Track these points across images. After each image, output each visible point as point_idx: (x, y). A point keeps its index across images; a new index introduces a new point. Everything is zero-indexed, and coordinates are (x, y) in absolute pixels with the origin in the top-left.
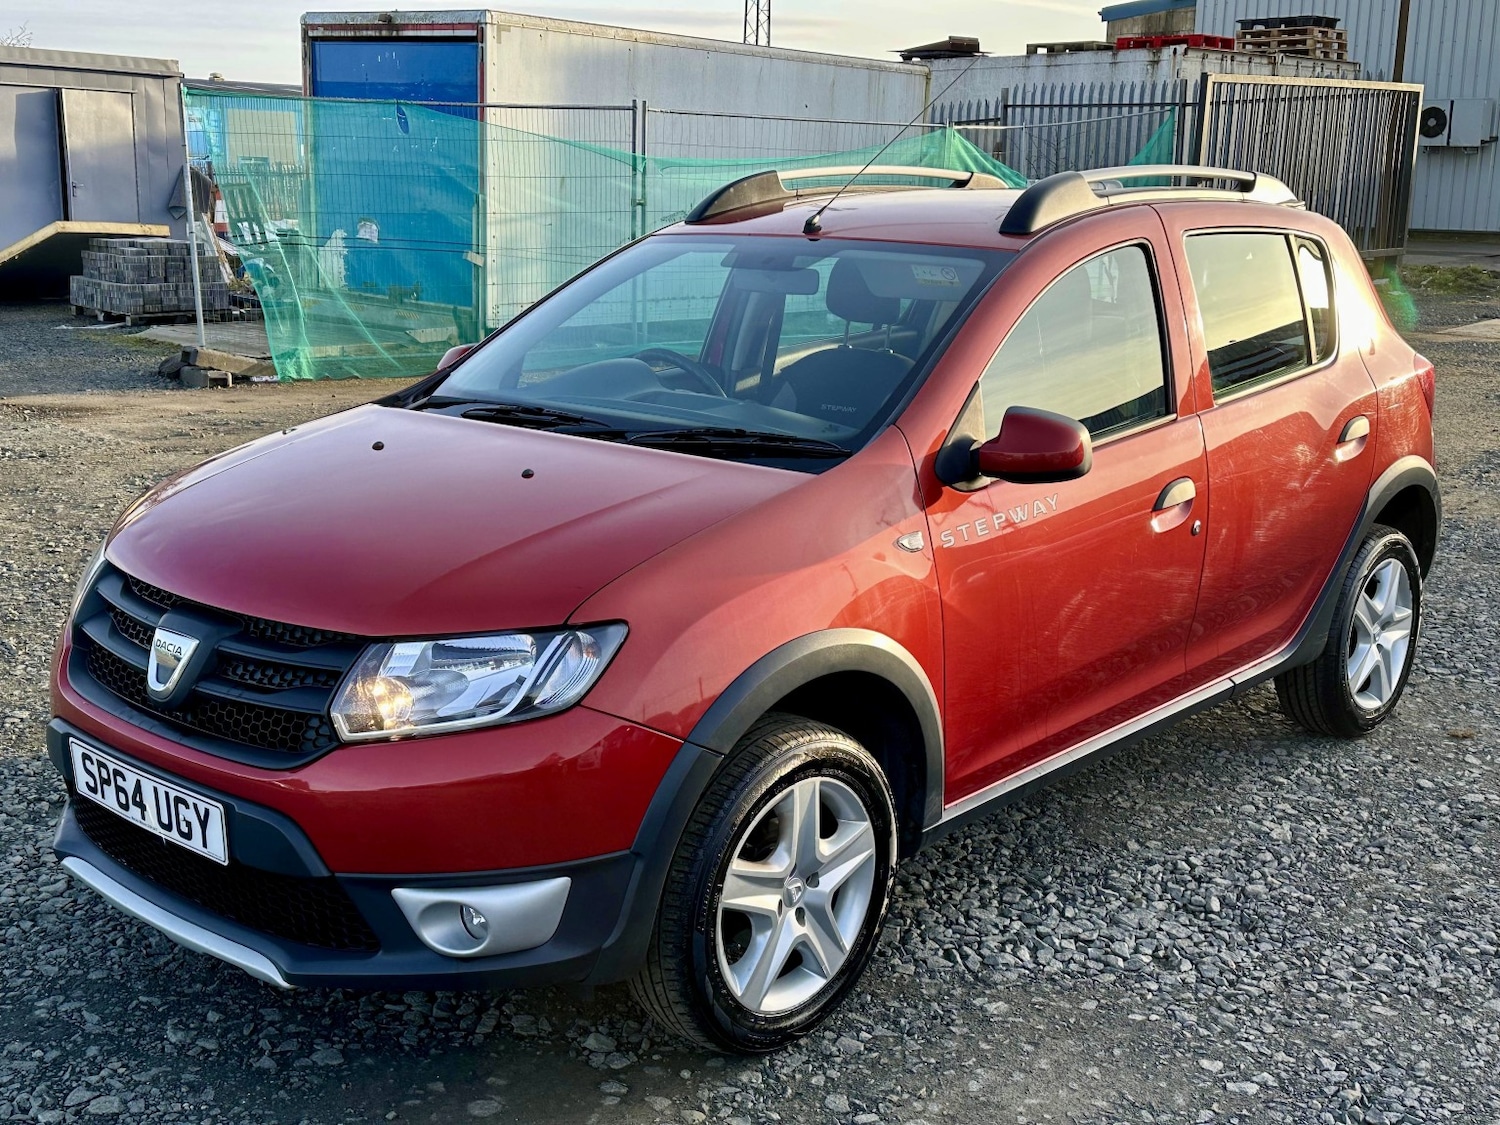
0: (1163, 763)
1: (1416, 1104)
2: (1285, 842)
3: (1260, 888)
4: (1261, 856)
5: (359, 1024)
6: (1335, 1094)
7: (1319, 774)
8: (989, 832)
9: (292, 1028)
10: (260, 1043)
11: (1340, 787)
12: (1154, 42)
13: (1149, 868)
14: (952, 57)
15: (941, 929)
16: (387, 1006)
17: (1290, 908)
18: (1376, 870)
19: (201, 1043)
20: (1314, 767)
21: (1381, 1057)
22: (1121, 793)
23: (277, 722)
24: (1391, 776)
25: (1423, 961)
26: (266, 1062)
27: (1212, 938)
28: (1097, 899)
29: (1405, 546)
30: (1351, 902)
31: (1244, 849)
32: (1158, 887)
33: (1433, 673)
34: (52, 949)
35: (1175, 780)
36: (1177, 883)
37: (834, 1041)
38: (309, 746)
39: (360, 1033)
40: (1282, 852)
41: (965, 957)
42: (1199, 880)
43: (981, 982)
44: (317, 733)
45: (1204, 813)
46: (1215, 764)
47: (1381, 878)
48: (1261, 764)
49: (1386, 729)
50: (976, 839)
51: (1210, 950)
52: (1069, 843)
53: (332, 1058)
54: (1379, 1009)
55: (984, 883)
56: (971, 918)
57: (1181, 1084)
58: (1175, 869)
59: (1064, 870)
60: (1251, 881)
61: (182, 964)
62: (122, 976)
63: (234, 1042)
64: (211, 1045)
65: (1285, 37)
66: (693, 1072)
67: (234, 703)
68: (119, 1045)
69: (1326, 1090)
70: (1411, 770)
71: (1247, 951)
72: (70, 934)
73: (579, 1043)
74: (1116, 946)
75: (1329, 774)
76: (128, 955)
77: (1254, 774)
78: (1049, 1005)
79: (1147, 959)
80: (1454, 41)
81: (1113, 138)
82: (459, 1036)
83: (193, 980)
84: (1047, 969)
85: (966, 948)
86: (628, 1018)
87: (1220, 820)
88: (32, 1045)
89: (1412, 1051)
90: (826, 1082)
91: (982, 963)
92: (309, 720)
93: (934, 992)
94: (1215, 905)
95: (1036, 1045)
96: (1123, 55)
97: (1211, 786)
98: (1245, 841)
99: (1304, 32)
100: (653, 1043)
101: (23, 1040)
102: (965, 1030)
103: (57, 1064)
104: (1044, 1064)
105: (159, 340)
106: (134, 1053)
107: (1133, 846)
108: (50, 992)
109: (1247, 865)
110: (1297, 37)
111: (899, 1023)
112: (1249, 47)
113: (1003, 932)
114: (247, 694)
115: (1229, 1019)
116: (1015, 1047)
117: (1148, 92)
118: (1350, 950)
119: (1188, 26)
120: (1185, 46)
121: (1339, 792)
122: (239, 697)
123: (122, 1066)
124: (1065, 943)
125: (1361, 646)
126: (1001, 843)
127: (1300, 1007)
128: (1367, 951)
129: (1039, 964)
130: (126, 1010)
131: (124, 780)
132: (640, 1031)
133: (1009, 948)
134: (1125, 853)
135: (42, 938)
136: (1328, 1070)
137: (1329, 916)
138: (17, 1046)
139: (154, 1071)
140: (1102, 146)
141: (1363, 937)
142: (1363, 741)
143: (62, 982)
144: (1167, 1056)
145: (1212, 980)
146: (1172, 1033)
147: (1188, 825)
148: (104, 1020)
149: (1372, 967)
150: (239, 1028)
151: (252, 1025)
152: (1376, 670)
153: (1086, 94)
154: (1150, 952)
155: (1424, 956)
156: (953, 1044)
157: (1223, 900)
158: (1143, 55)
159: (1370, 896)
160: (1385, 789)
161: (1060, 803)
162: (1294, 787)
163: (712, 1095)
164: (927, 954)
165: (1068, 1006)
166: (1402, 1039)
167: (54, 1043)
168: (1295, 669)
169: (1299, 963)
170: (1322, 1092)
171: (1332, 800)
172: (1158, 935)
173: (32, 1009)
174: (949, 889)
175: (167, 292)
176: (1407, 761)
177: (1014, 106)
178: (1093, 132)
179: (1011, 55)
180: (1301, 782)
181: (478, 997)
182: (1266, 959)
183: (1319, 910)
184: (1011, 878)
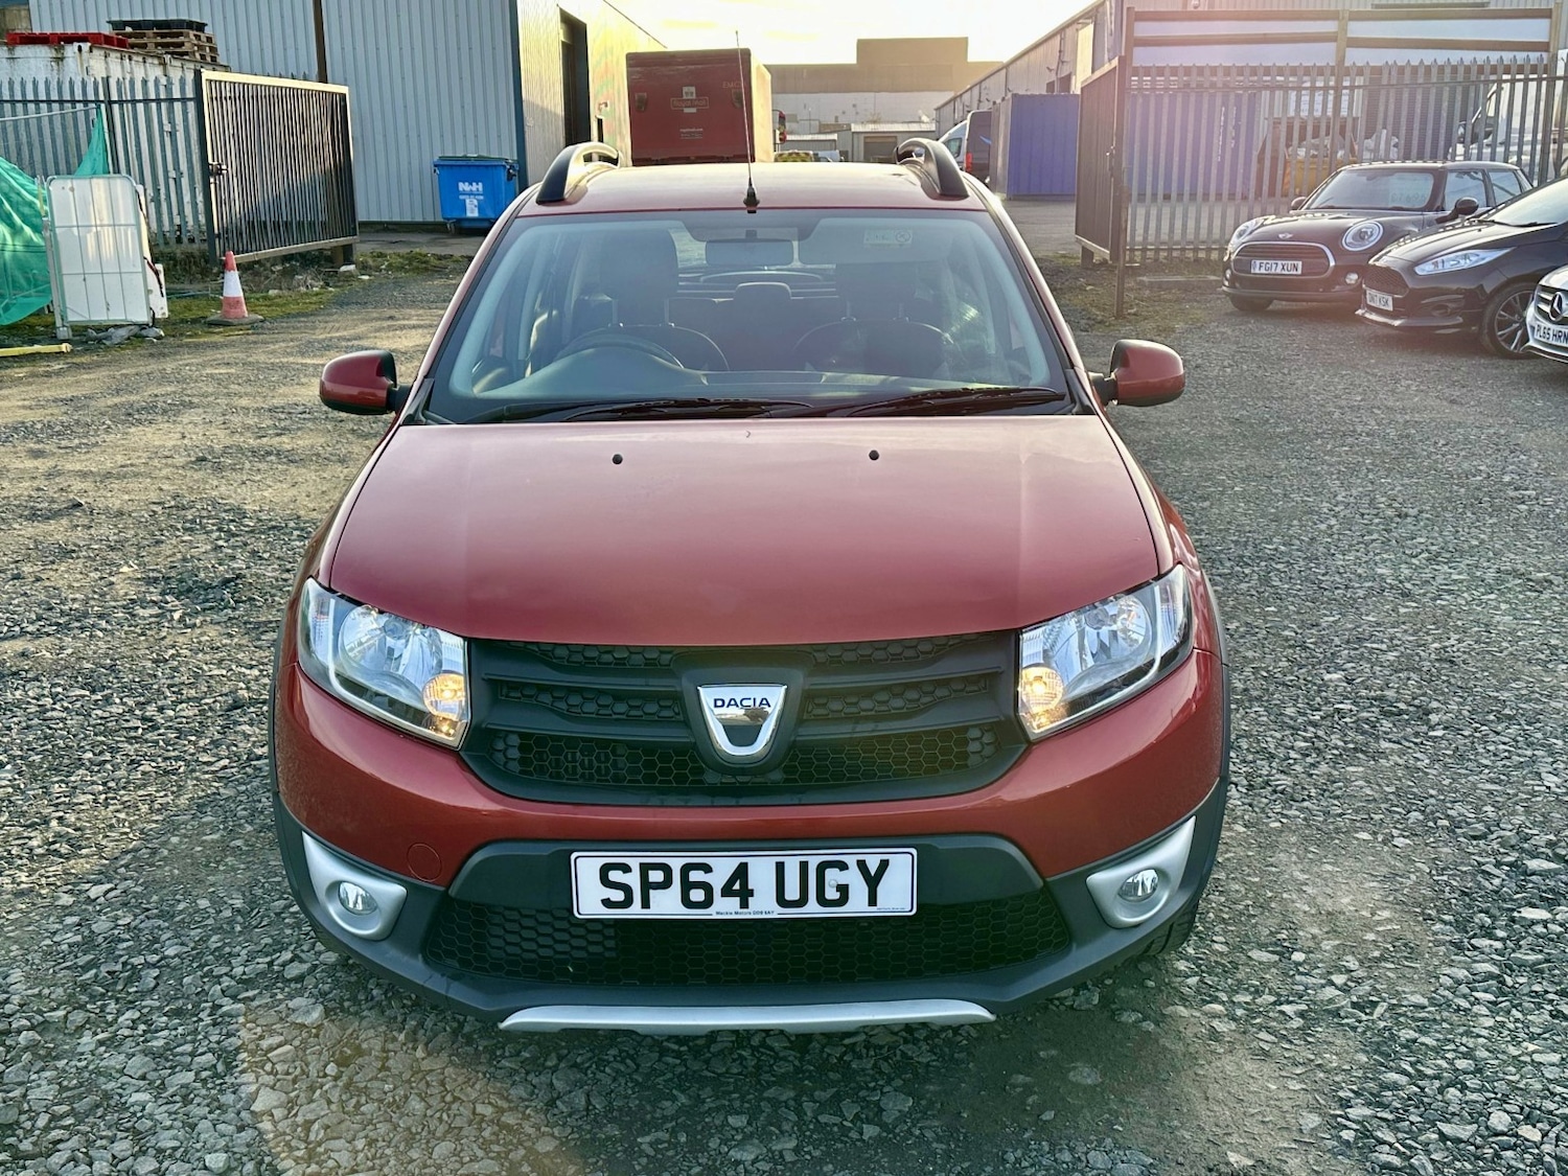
23: (931, 745)
38: (975, 759)
44: (982, 743)
65: (162, 39)
67: (857, 741)
92: (967, 731)
96: (21, 50)
99: (181, 35)
110: (173, 39)
119: (24, 25)
120: (89, 45)
131: (708, 872)
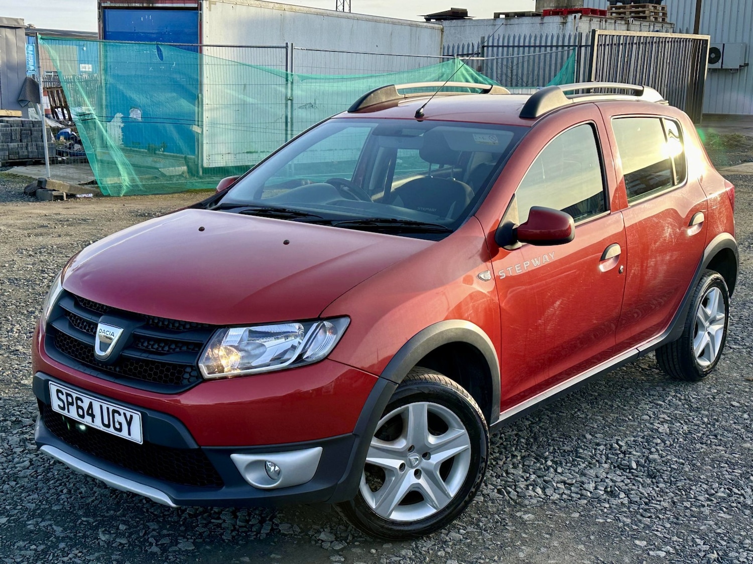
0: (599, 395)
1: (745, 560)
2: (666, 434)
3: (656, 456)
4: (655, 441)
5: (200, 529)
6: (704, 556)
7: (680, 400)
8: (513, 431)
9: (165, 532)
10: (150, 540)
11: (692, 406)
12: (563, 12)
13: (598, 447)
14: (453, 19)
15: (495, 479)
16: (212, 521)
17: (672, 466)
18: (714, 447)
19: (118, 540)
20: (677, 396)
21: (725, 538)
22: (579, 410)
23: (168, 370)
24: (717, 400)
25: (743, 491)
26: (155, 549)
27: (634, 482)
28: (573, 463)
29: (721, 281)
30: (703, 463)
31: (646, 437)
32: (603, 456)
33: (734, 348)
34: (29, 495)
35: (606, 404)
36: (613, 455)
37: (447, 535)
38: (185, 382)
39: (201, 534)
40: (666, 439)
41: (508, 493)
42: (624, 453)
43: (518, 504)
44: (190, 375)
45: (623, 420)
46: (626, 395)
47: (717, 451)
48: (649, 395)
49: (712, 377)
50: (507, 434)
51: (634, 487)
52: (556, 435)
53: (188, 547)
54: (722, 515)
55: (514, 456)
56: (509, 473)
57: (626, 552)
58: (612, 447)
59: (554, 449)
60: (651, 453)
61: (101, 501)
62: (70, 508)
63: (136, 539)
64: (124, 541)
65: (634, 9)
66: (377, 550)
67: (143, 361)
68: (75, 542)
69: (699, 554)
70: (727, 397)
71: (653, 488)
72: (38, 488)
73: (315, 537)
74: (586, 486)
75: (685, 399)
76: (71, 497)
77: (646, 400)
78: (554, 515)
79: (602, 493)
80: (724, 12)
81: (542, 64)
82: (253, 534)
83: (108, 509)
84: (551, 498)
85: (508, 488)
86: (339, 524)
87: (632, 423)
88: (29, 543)
89: (741, 535)
90: (445, 554)
91: (518, 496)
92: (186, 368)
93: (495, 510)
94: (634, 465)
95: (551, 535)
96: (547, 19)
97: (625, 406)
98: (646, 433)
99: (644, 7)
100: (354, 537)
101: (24, 541)
102: (514, 528)
103: (45, 552)
104: (556, 543)
105: (19, 174)
106: (84, 546)
107: (589, 436)
108: (33, 516)
109: (648, 445)
110: (640, 9)
111: (479, 525)
112: (614, 15)
113: (526, 480)
114: (151, 356)
115: (647, 521)
116: (540, 535)
117: (561, 39)
118: (705, 486)
119: (580, 3)
120: (580, 14)
121: (691, 409)
122: (147, 357)
123: (79, 552)
124: (559, 485)
125: (700, 332)
126: (520, 436)
127: (682, 515)
128: (713, 487)
129: (547, 496)
130: (76, 524)
131: (82, 402)
132: (346, 531)
133: (531, 488)
134: (585, 440)
135: (23, 490)
136: (699, 545)
137: (693, 470)
138: (21, 544)
139: (96, 554)
140: (536, 69)
141: (711, 480)
142: (701, 383)
143: (39, 511)
144: (618, 539)
145: (636, 502)
146: (619, 528)
147: (616, 426)
148: (65, 530)
149: (717, 494)
150: (137, 532)
151: (144, 531)
152: (707, 345)
153: (527, 40)
154: (603, 489)
155: (743, 489)
156: (509, 535)
157: (638, 463)
158: (557, 19)
159: (713, 460)
160: (715, 407)
161: (548, 416)
162: (668, 406)
163: (388, 561)
164: (489, 491)
165: (564, 515)
166: (735, 529)
167: (41, 542)
168: (666, 345)
169: (680, 493)
170: (698, 555)
171: (688, 412)
172: (607, 480)
173: (25, 525)
174: (496, 459)
175: (22, 148)
176: (725, 393)
177: (488, 46)
178: (531, 61)
179: (486, 18)
180: (671, 404)
181: (260, 515)
182: (663, 492)
183: (687, 467)
184: (527, 453)
